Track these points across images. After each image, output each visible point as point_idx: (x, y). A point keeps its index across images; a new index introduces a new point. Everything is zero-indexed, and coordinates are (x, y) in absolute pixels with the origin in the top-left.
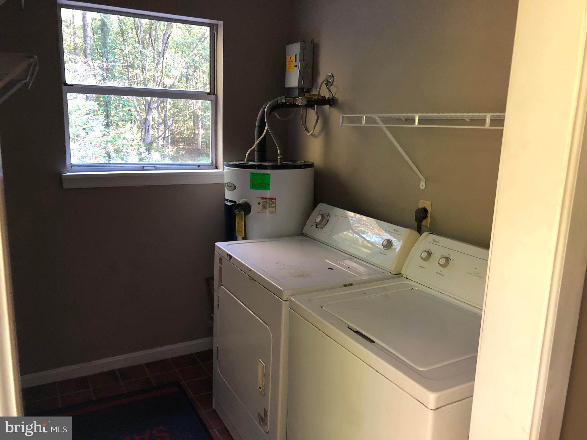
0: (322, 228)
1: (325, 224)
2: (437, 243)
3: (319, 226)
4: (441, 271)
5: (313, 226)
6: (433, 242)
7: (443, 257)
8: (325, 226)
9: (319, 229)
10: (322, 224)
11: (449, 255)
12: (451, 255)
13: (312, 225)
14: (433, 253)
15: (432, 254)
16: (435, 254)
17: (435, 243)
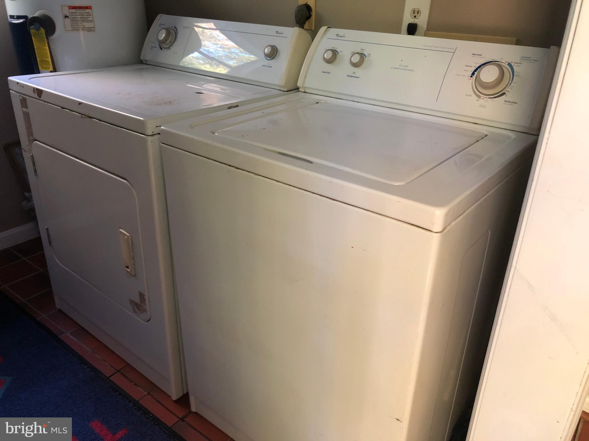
0: (169, 48)
1: (172, 42)
2: (342, 38)
3: (164, 45)
4: (354, 73)
5: (156, 47)
6: (336, 38)
7: (354, 54)
8: (173, 45)
9: (166, 50)
10: (168, 42)
11: (362, 50)
12: (364, 50)
13: (152, 47)
14: (339, 51)
15: (338, 54)
16: (342, 52)
17: (339, 38)
